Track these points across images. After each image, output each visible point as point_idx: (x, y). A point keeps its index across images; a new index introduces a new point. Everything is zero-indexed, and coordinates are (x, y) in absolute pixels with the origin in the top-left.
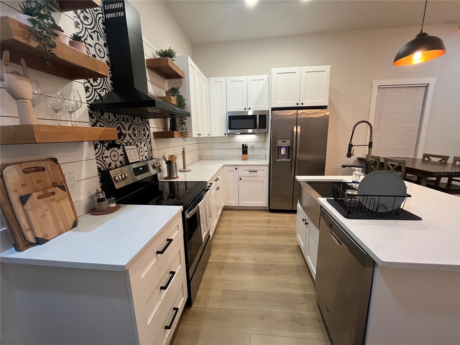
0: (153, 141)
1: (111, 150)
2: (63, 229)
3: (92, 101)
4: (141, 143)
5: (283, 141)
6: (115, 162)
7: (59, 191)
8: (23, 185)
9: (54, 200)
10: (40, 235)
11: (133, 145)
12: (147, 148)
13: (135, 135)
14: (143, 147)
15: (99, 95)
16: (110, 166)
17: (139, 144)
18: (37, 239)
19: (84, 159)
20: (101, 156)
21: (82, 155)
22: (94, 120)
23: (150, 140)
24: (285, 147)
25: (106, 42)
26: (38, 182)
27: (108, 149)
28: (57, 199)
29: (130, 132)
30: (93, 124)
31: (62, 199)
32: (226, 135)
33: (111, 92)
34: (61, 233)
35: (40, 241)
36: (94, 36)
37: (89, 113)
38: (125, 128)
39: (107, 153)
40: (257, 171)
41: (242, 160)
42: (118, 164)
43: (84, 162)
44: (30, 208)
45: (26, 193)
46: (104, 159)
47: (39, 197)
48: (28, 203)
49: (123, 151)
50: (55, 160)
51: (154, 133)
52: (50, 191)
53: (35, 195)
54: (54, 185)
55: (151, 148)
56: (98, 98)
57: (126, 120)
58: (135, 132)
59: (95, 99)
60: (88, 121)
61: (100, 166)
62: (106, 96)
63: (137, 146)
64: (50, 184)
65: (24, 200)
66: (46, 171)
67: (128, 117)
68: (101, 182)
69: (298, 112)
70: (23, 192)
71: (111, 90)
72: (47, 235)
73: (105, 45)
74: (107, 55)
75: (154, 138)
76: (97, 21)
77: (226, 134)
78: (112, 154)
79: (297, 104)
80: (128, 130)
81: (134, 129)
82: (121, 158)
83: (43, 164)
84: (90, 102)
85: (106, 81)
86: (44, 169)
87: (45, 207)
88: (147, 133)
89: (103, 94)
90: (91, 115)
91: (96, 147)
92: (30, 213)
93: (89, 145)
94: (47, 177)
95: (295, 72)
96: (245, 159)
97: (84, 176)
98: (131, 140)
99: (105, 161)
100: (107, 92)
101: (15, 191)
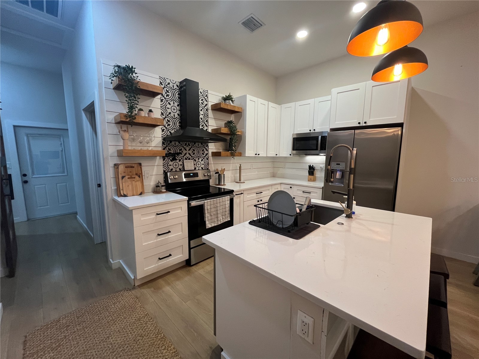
0: (211, 158)
1: (173, 162)
2: (135, 194)
3: (165, 136)
4: (199, 159)
5: (337, 164)
6: (175, 169)
7: (137, 177)
8: (124, 172)
9: (134, 180)
10: (125, 193)
11: (192, 160)
12: (204, 162)
13: (194, 154)
14: (200, 161)
15: (170, 132)
16: (172, 170)
17: (197, 159)
18: (124, 194)
19: (156, 164)
20: (166, 164)
21: (155, 163)
22: (165, 146)
23: (208, 157)
24: (341, 171)
25: (179, 103)
26: (130, 172)
27: (171, 161)
28: (135, 181)
29: (190, 152)
30: (164, 147)
31: (137, 181)
32: (292, 156)
33: (179, 130)
34: (134, 195)
35: (125, 196)
36: (172, 103)
37: (163, 142)
38: (187, 149)
39: (171, 163)
40: (310, 193)
41: (308, 181)
42: (178, 170)
43: (156, 167)
44: (124, 181)
45: (124, 176)
46: (168, 166)
47: (128, 178)
48: (124, 179)
49: (183, 163)
50: (140, 164)
51: (212, 153)
52: (133, 176)
53: (127, 177)
54: (136, 174)
55: (208, 162)
56: (169, 134)
57: (187, 144)
58: (194, 152)
59: (167, 135)
60: (161, 146)
61: (165, 170)
62: (175, 132)
63: (195, 160)
64: (135, 174)
65: (123, 177)
66: (134, 168)
67: (189, 143)
68: (164, 178)
69: (355, 132)
70: (123, 175)
71: (178, 129)
72: (127, 194)
73: (178, 105)
74: (179, 110)
75: (212, 156)
76: (175, 94)
77: (292, 154)
78: (175, 164)
79: (359, 123)
80: (189, 151)
81: (194, 150)
82: (181, 167)
83: (134, 165)
84: (164, 137)
85: (176, 124)
86: (134, 167)
87: (130, 183)
88: (206, 152)
89: (172, 132)
90: (163, 143)
91: (164, 160)
92: (123, 183)
93: (160, 158)
94: (134, 171)
95: (359, 89)
96: (310, 180)
97: (154, 173)
98: (190, 157)
99: (169, 167)
100: (176, 130)
101: (121, 174)
